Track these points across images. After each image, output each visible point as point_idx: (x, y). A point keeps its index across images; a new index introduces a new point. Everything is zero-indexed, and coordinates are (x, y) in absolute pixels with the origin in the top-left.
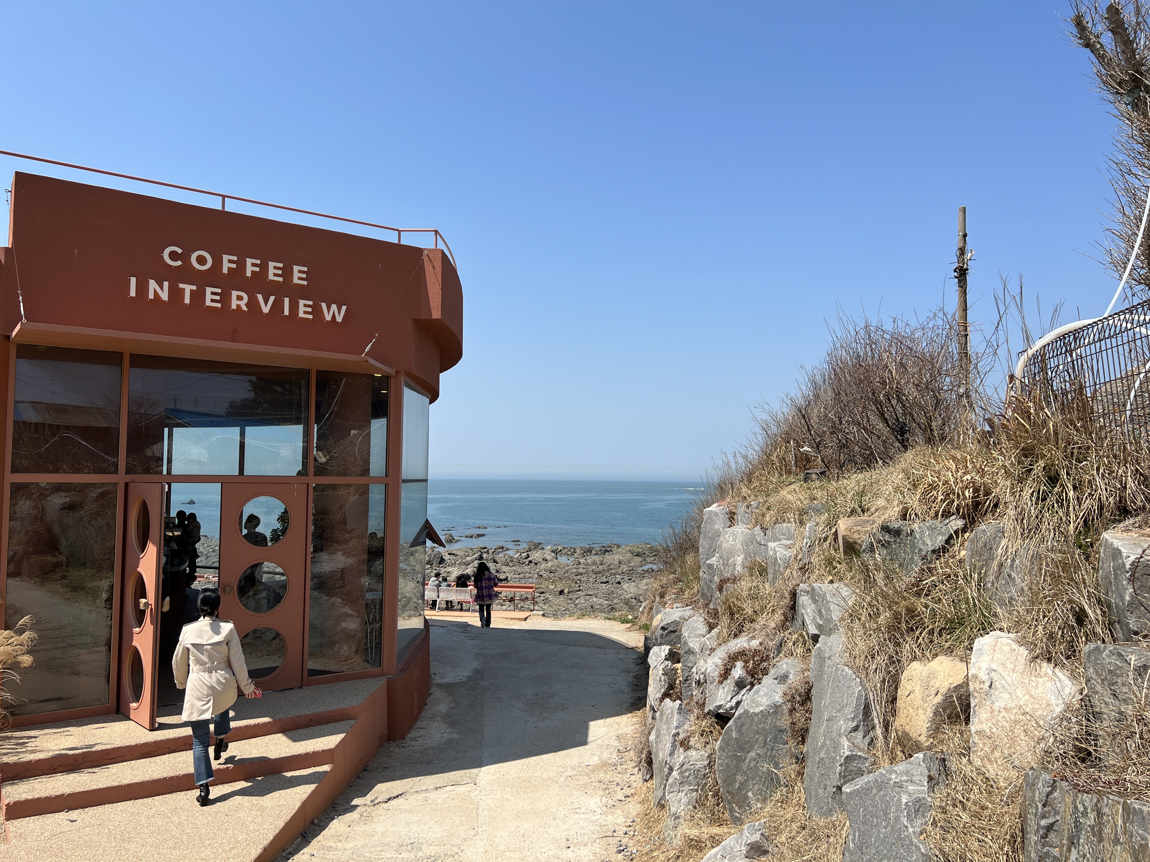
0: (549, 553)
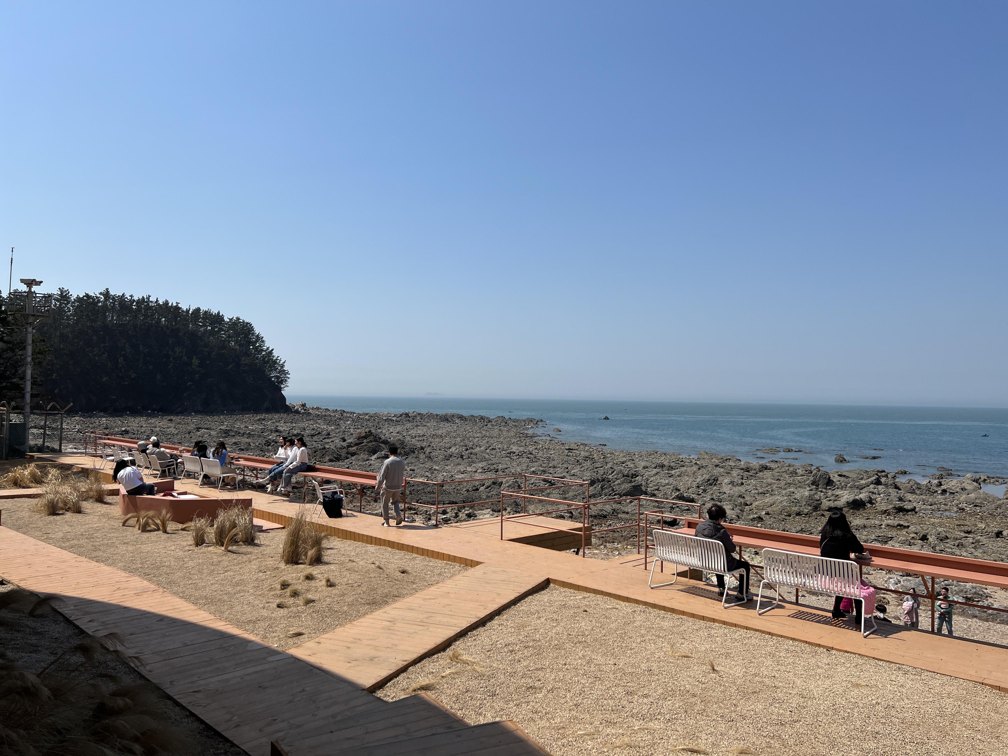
0: (969, 482)
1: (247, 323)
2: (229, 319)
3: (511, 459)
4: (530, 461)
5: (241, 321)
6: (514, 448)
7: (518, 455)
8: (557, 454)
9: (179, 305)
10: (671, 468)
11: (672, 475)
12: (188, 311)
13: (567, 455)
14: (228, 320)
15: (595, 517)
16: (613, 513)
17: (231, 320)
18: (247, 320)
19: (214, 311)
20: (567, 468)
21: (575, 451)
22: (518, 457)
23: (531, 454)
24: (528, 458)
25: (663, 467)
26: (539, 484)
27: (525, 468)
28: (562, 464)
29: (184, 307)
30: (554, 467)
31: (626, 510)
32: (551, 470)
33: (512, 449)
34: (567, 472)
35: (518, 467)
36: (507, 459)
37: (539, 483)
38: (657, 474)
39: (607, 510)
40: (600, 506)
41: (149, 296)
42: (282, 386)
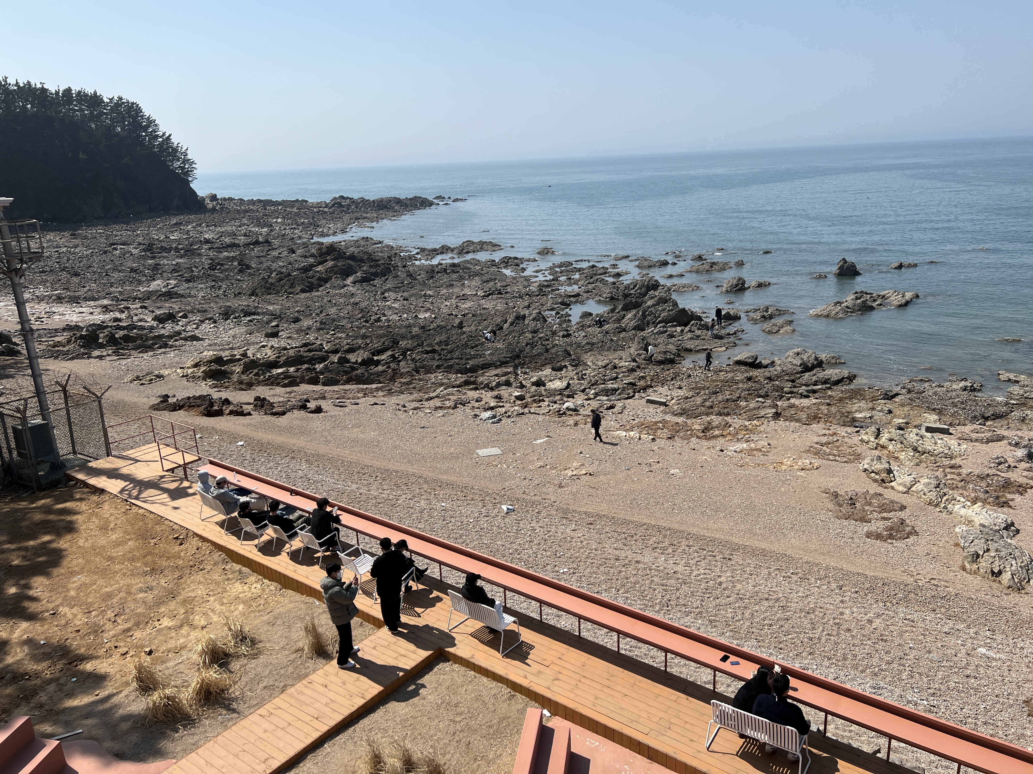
1: (133, 104)
2: (110, 99)
5: (125, 101)
9: (45, 86)
12: (57, 93)
14: (108, 101)
18: (131, 100)
19: (90, 91)
29: (52, 88)
41: (6, 78)
42: (190, 179)
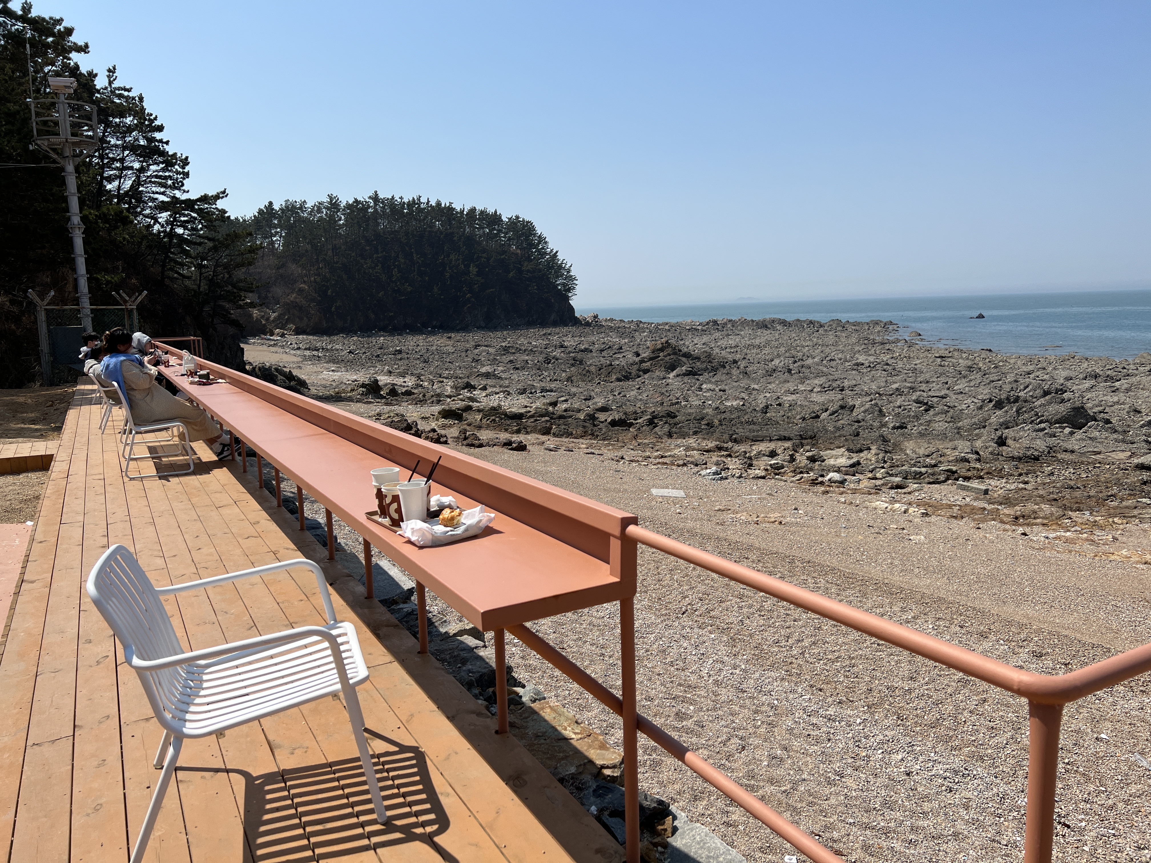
1: (528, 222)
2: (508, 218)
3: (860, 372)
4: (888, 374)
5: (521, 220)
6: (861, 359)
7: (869, 366)
8: (925, 364)
9: (453, 206)
10: (1109, 378)
11: (1117, 389)
12: (462, 212)
13: (940, 365)
14: (507, 220)
15: (1020, 459)
16: (1049, 452)
17: (510, 219)
18: (527, 219)
19: (491, 210)
20: (947, 383)
21: (950, 359)
22: (869, 369)
23: (887, 364)
24: (884, 370)
25: (1096, 377)
26: (910, 407)
27: (883, 384)
28: (938, 377)
29: (458, 207)
30: (928, 382)
31: (1070, 447)
32: (924, 386)
33: (857, 359)
34: (948, 389)
35: (872, 383)
36: (854, 372)
37: (909, 405)
38: (1092, 388)
39: (1037, 448)
40: (1025, 442)
41: (420, 197)
42: (570, 294)
